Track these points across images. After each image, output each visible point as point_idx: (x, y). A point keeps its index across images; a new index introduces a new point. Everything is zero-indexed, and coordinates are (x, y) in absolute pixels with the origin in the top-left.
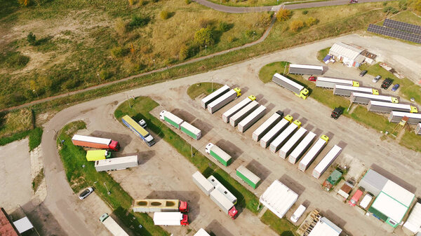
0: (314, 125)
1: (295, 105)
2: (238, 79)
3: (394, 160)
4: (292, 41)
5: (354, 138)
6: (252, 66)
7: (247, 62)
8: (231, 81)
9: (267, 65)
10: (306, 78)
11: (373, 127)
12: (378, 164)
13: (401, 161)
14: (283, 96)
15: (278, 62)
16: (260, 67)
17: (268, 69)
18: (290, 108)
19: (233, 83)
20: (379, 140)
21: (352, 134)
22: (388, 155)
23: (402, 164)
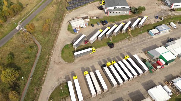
0: (114, 57)
1: (97, 57)
2: (61, 73)
3: (141, 43)
4: (53, 36)
5: (126, 48)
6: (56, 61)
7: (52, 62)
8: (61, 78)
9: (62, 54)
10: (83, 44)
11: (123, 39)
12: (142, 48)
13: (142, 41)
14: (88, 59)
15: (63, 49)
16: (61, 58)
17: (64, 55)
18: (98, 60)
19: (63, 77)
20: (130, 41)
21: (123, 47)
22: (138, 43)
23: (144, 42)
